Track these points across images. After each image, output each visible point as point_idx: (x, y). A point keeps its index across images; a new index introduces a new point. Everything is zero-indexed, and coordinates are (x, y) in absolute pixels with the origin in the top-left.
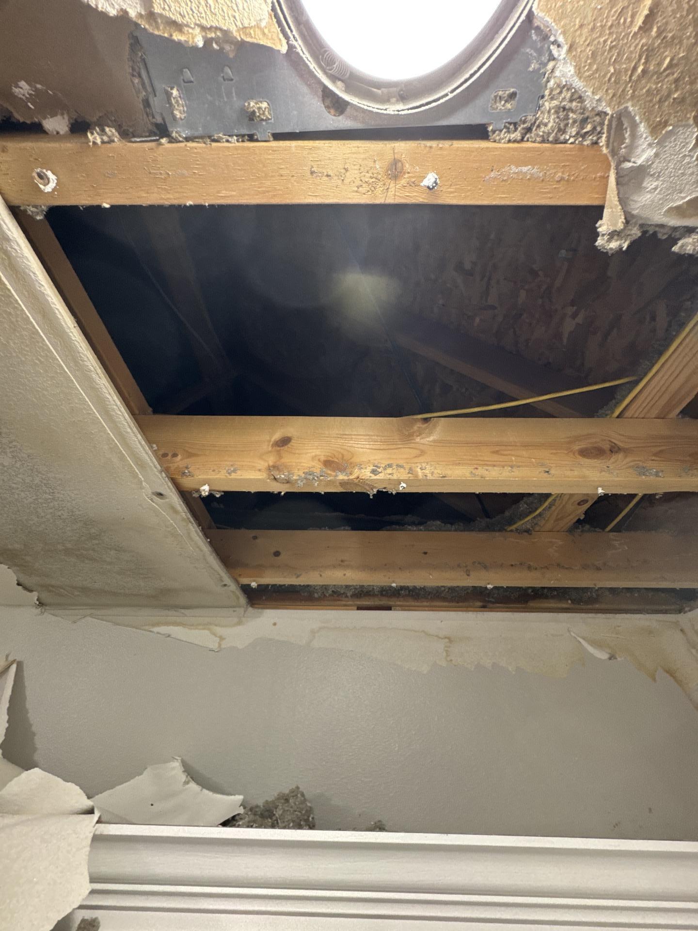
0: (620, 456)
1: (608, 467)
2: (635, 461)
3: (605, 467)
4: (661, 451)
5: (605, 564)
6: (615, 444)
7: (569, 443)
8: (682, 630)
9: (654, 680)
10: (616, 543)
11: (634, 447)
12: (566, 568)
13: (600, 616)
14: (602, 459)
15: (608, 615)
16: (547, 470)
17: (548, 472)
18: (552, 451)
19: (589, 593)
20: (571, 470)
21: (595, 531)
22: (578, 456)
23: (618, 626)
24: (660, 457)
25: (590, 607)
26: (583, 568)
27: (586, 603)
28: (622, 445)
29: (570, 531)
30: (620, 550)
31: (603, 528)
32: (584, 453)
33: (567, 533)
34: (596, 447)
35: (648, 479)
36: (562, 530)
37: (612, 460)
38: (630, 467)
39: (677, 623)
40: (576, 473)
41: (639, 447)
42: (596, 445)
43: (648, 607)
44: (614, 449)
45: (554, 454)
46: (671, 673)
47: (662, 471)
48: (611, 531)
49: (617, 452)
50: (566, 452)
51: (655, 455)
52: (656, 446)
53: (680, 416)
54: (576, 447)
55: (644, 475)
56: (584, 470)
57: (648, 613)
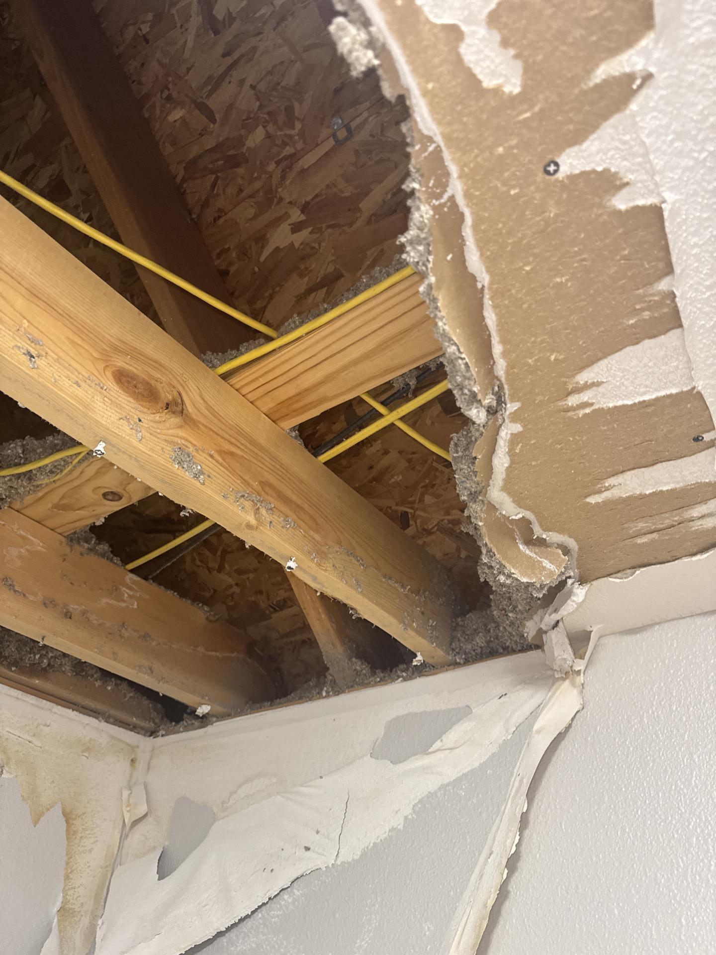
0: (175, 420)
1: (140, 420)
2: (187, 440)
3: (135, 417)
4: (232, 454)
5: (84, 613)
6: (182, 401)
7: (116, 349)
8: (133, 761)
9: (36, 822)
10: (126, 592)
11: (203, 425)
12: (15, 591)
13: (31, 699)
14: (142, 406)
15: (44, 703)
16: (34, 353)
17: (32, 356)
18: (72, 336)
19: (37, 656)
20: (77, 383)
21: (111, 560)
22: (109, 374)
23: (46, 725)
24: (224, 460)
25: (24, 678)
26: (45, 604)
27: (22, 670)
28: (190, 410)
29: (72, 540)
30: (124, 605)
31: (125, 562)
32: (123, 378)
33: (63, 539)
34: (148, 383)
35: (181, 472)
36: (60, 530)
37: (157, 417)
38: (171, 443)
39: (133, 748)
40: (79, 392)
41: (211, 430)
42: (153, 382)
43: (113, 712)
44: (175, 407)
45: (72, 342)
46: (68, 816)
47: (209, 476)
48: (132, 571)
49: (174, 413)
50: (96, 355)
51: (221, 452)
52: (232, 443)
53: (294, 434)
54: (120, 362)
55: (179, 463)
56: (98, 398)
57: (107, 721)
